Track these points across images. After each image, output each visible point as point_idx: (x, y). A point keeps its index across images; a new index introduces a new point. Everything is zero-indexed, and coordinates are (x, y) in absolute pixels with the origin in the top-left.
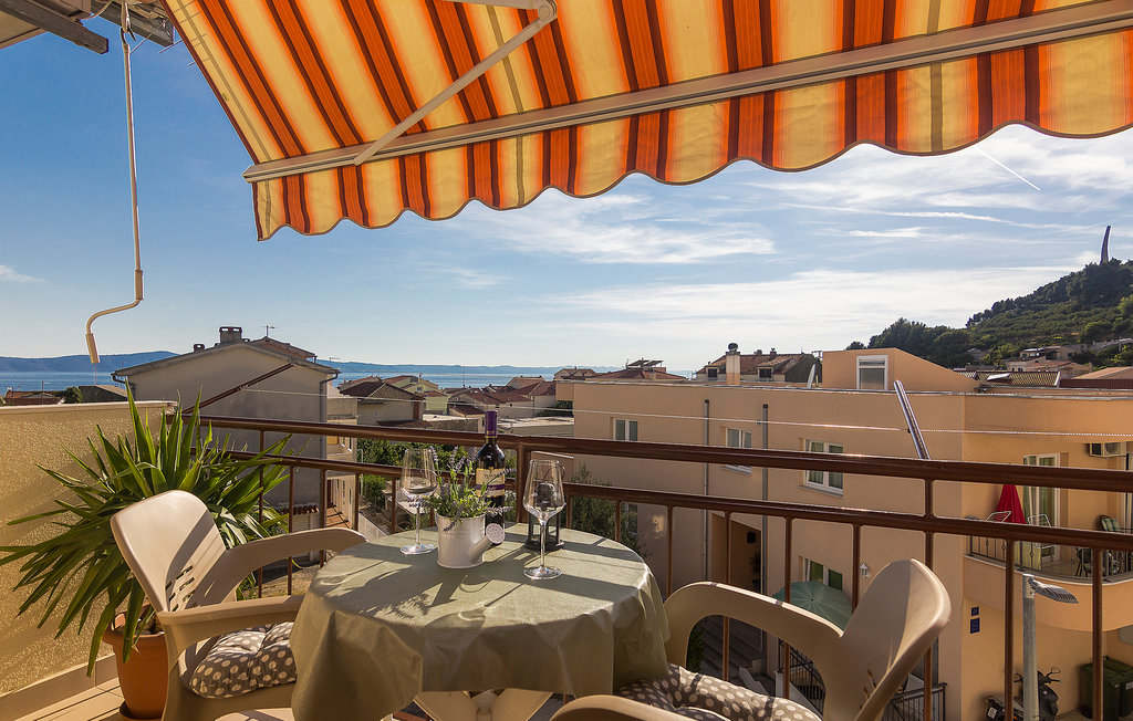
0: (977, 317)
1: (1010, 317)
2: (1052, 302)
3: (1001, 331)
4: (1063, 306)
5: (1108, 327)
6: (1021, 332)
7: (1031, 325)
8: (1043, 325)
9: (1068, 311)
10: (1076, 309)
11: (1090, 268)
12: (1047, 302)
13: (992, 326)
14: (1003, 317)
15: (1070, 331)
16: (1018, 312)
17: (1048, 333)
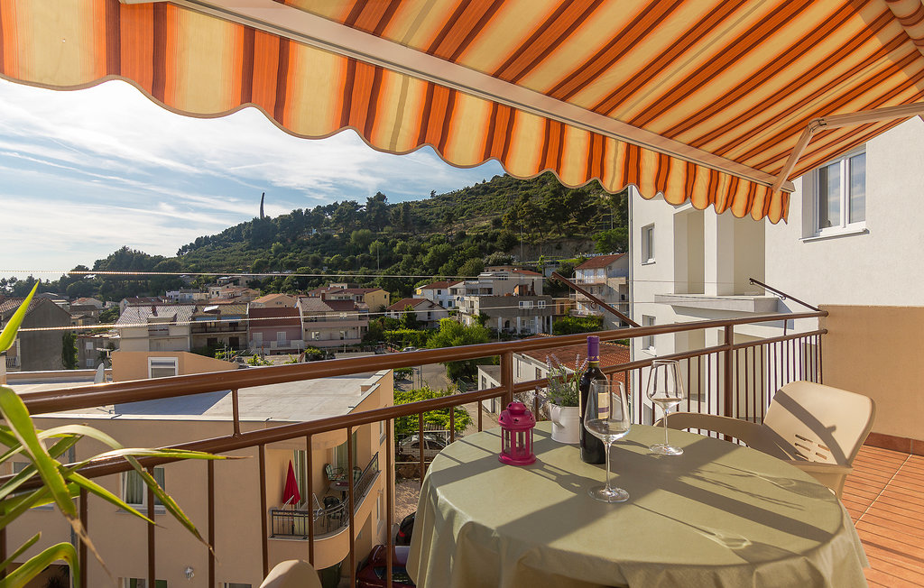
0: (185, 248)
1: (208, 250)
2: (234, 241)
3: (203, 262)
4: (241, 245)
5: (266, 263)
6: (216, 263)
7: (222, 258)
8: (230, 258)
9: (244, 249)
10: (248, 248)
11: (255, 220)
12: (230, 241)
13: (197, 257)
14: (203, 249)
15: (246, 264)
16: (213, 247)
17: (233, 265)
